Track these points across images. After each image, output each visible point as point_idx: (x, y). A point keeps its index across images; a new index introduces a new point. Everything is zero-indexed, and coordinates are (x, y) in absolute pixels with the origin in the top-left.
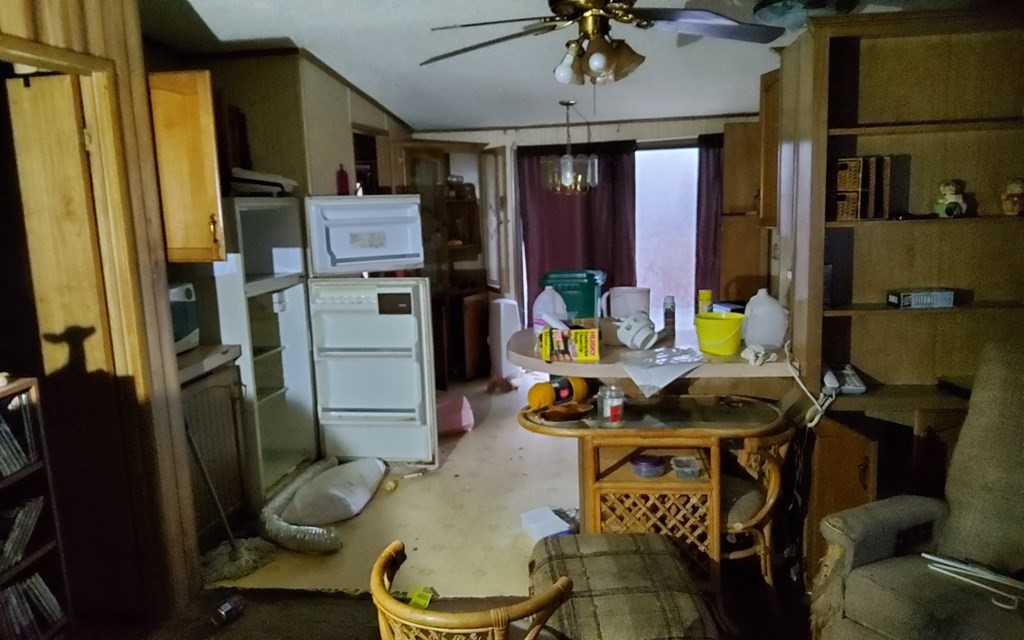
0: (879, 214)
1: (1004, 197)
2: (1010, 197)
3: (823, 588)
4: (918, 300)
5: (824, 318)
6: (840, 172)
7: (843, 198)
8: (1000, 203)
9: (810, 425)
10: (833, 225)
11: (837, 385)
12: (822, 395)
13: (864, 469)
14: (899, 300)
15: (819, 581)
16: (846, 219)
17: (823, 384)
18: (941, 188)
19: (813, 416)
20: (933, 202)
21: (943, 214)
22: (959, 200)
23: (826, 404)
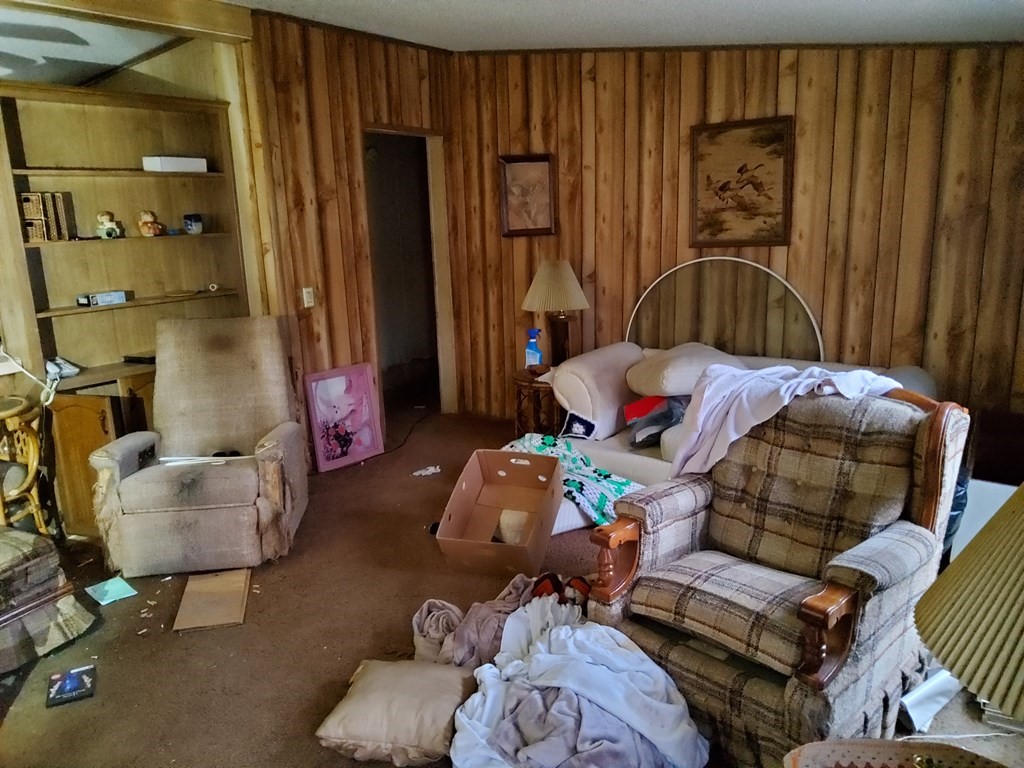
0: (60, 236)
1: (140, 224)
2: (146, 223)
3: (104, 502)
4: (103, 300)
5: (38, 320)
6: (24, 204)
7: (31, 224)
8: (138, 228)
9: (47, 404)
10: (29, 245)
11: (58, 370)
12: (48, 380)
13: (104, 420)
14: (89, 301)
15: (98, 500)
16: (36, 241)
17: (47, 372)
18: (99, 217)
19: (47, 396)
20: (94, 229)
21: (105, 236)
22: (113, 225)
23: (54, 386)
